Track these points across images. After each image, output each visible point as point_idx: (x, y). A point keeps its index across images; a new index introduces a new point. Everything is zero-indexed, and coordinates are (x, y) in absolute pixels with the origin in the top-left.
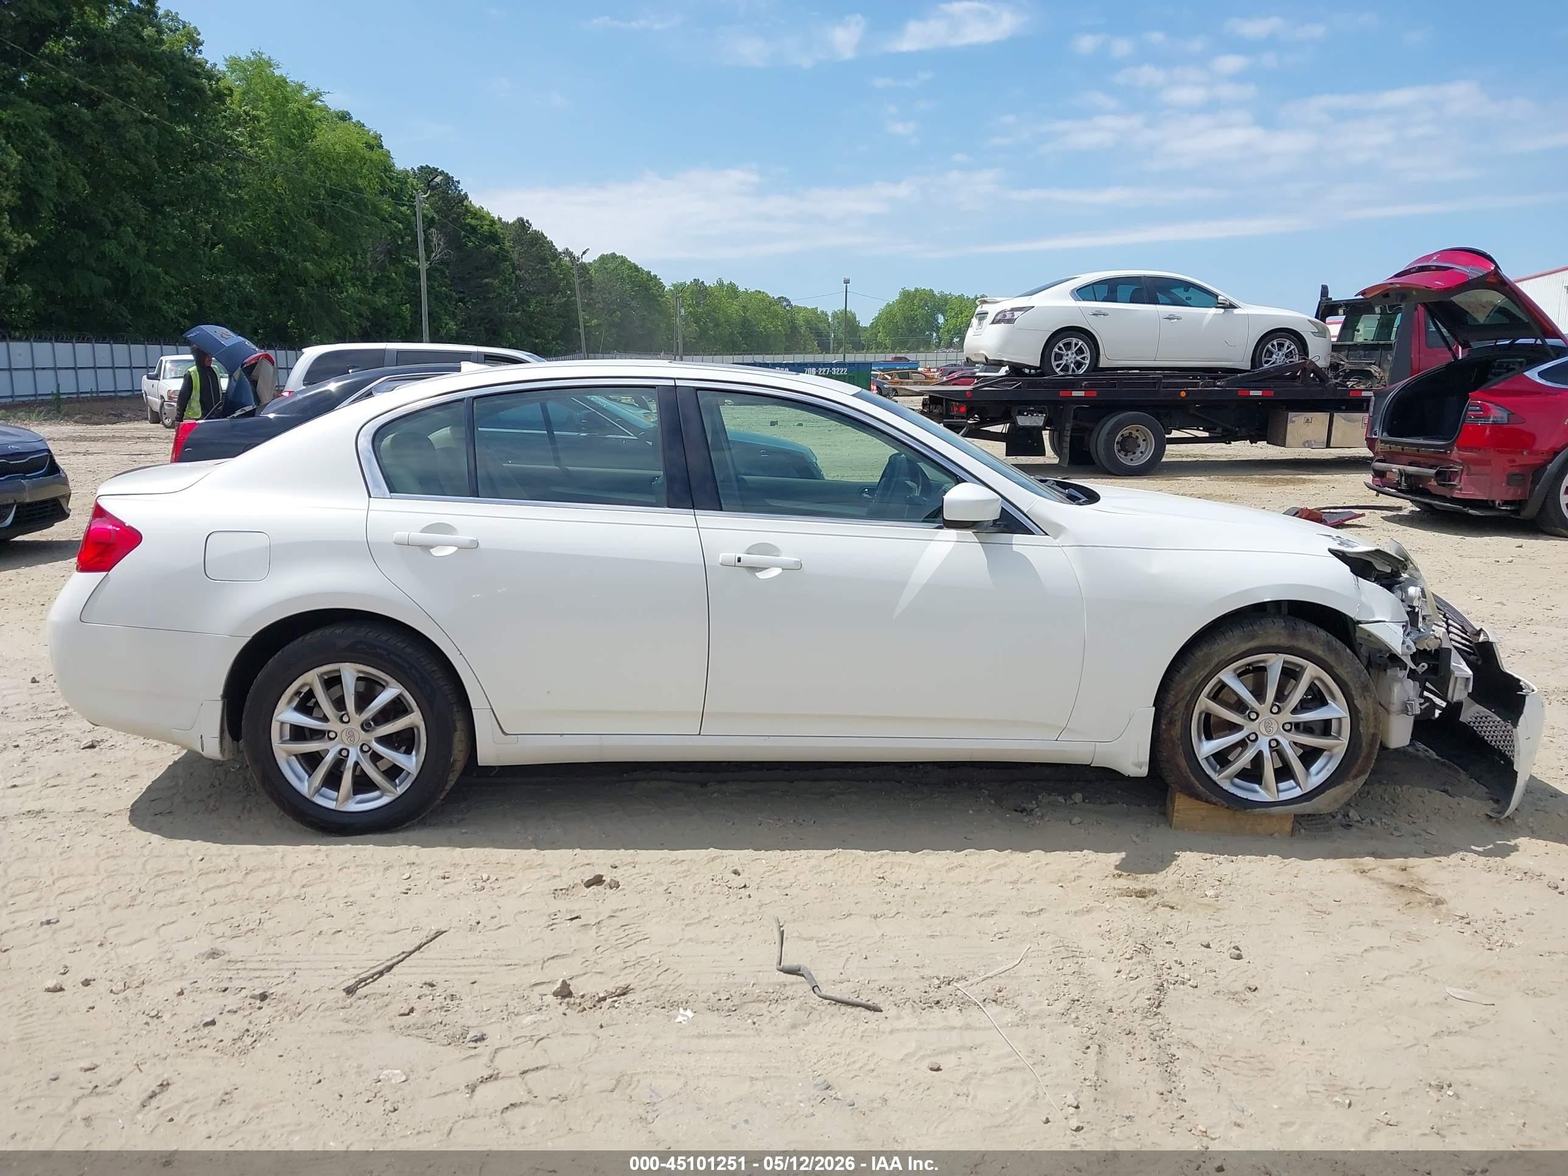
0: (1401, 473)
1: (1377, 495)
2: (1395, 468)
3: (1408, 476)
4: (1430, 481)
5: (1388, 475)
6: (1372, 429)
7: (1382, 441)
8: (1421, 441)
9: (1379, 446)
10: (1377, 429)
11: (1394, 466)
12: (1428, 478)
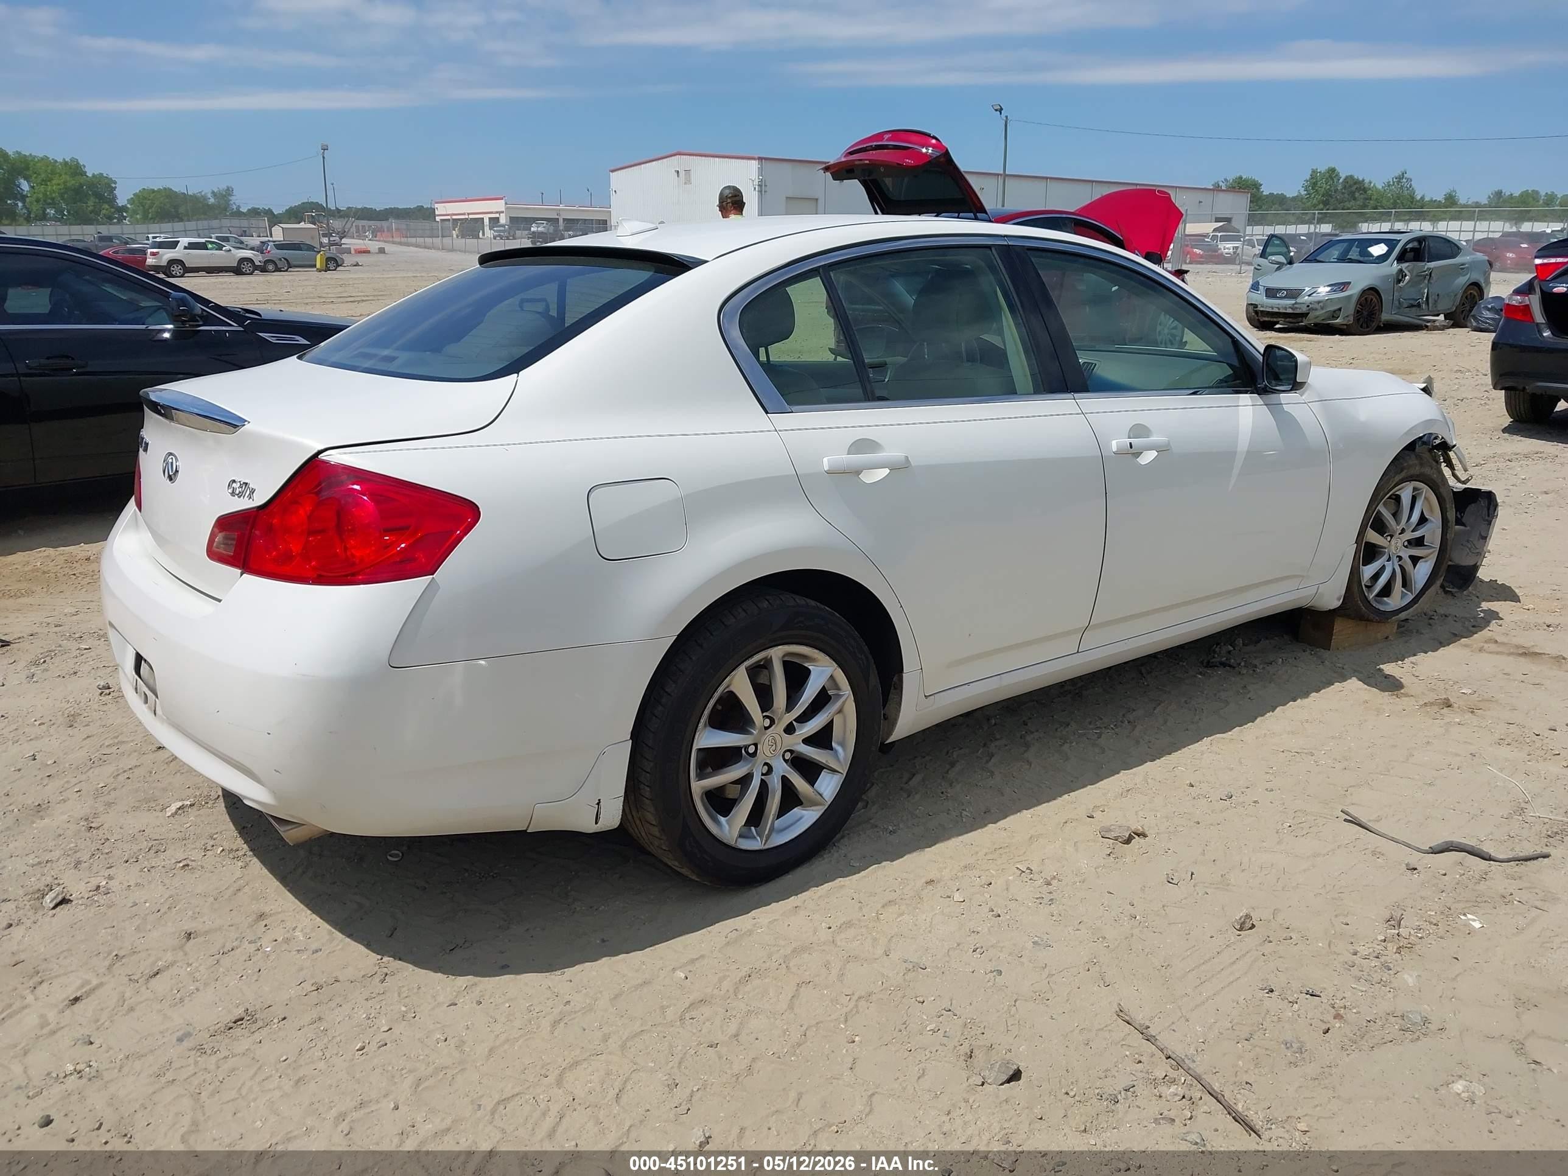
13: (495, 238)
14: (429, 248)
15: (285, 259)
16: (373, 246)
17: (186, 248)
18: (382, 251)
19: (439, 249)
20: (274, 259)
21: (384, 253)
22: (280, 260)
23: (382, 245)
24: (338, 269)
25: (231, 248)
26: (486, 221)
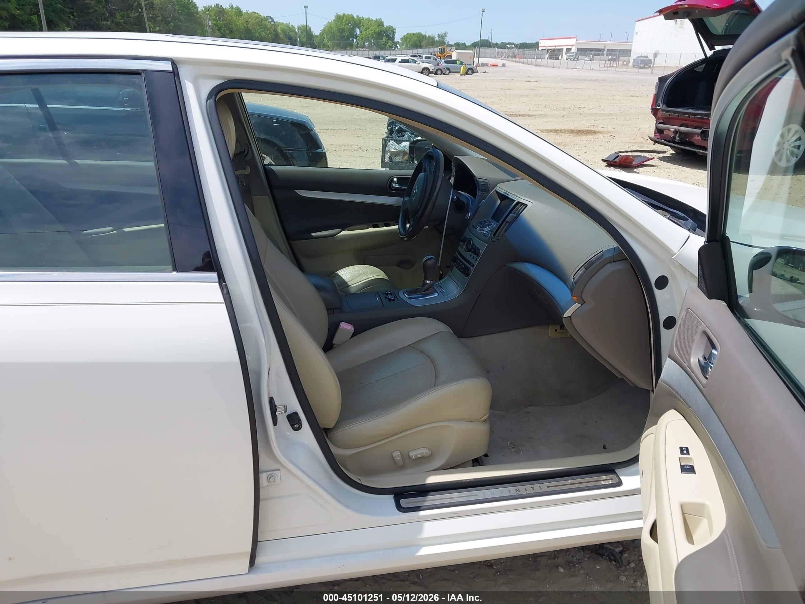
0: (676, 132)
1: (654, 144)
2: (673, 128)
3: (681, 133)
4: (695, 137)
5: (665, 132)
6: (657, 102)
7: (663, 111)
8: (690, 111)
9: (660, 113)
10: (659, 102)
11: (672, 127)
12: (694, 134)
13: (567, 59)
14: (529, 64)
15: (447, 68)
16: (500, 62)
17: (399, 62)
18: (504, 65)
19: (534, 65)
20: (441, 69)
21: (505, 66)
22: (444, 69)
23: (504, 62)
24: (473, 74)
25: (420, 63)
26: (565, 51)
